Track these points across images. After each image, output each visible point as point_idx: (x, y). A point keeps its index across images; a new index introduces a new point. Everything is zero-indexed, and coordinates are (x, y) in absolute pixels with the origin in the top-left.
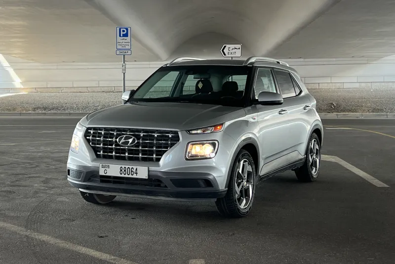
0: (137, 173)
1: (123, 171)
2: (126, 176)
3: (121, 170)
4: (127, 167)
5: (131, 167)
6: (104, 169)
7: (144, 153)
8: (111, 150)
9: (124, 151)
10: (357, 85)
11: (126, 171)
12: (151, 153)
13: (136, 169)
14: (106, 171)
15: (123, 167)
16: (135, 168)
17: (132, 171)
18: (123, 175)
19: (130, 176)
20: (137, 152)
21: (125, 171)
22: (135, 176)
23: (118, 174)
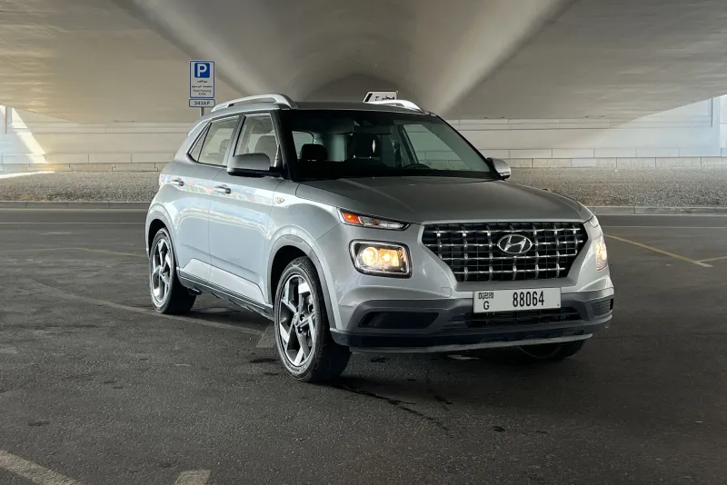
0: (542, 301)
1: (519, 299)
2: (525, 308)
4: (525, 291)
5: (532, 291)
6: (482, 301)
7: (542, 263)
8: (485, 265)
9: (508, 264)
10: (593, 163)
11: (525, 299)
12: (553, 263)
13: (542, 294)
14: (486, 304)
15: (519, 292)
16: (539, 291)
17: (533, 298)
18: (519, 308)
19: (532, 307)
20: (531, 264)
21: (522, 299)
22: (539, 306)
23: (510, 307)
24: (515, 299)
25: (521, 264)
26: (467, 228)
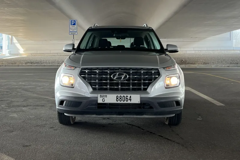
0: (131, 100)
1: (119, 98)
2: (122, 102)
3: (118, 98)
4: (122, 95)
5: (125, 95)
6: (102, 98)
7: (134, 85)
8: (106, 84)
9: (117, 84)
11: (122, 98)
12: (140, 85)
13: (130, 97)
14: (103, 100)
15: (119, 95)
16: (129, 96)
17: (126, 98)
18: (119, 102)
19: (125, 102)
20: (128, 85)
21: (120, 98)
22: (129, 102)
23: (114, 101)
24: (117, 98)
25: (122, 84)
26: (100, 69)
